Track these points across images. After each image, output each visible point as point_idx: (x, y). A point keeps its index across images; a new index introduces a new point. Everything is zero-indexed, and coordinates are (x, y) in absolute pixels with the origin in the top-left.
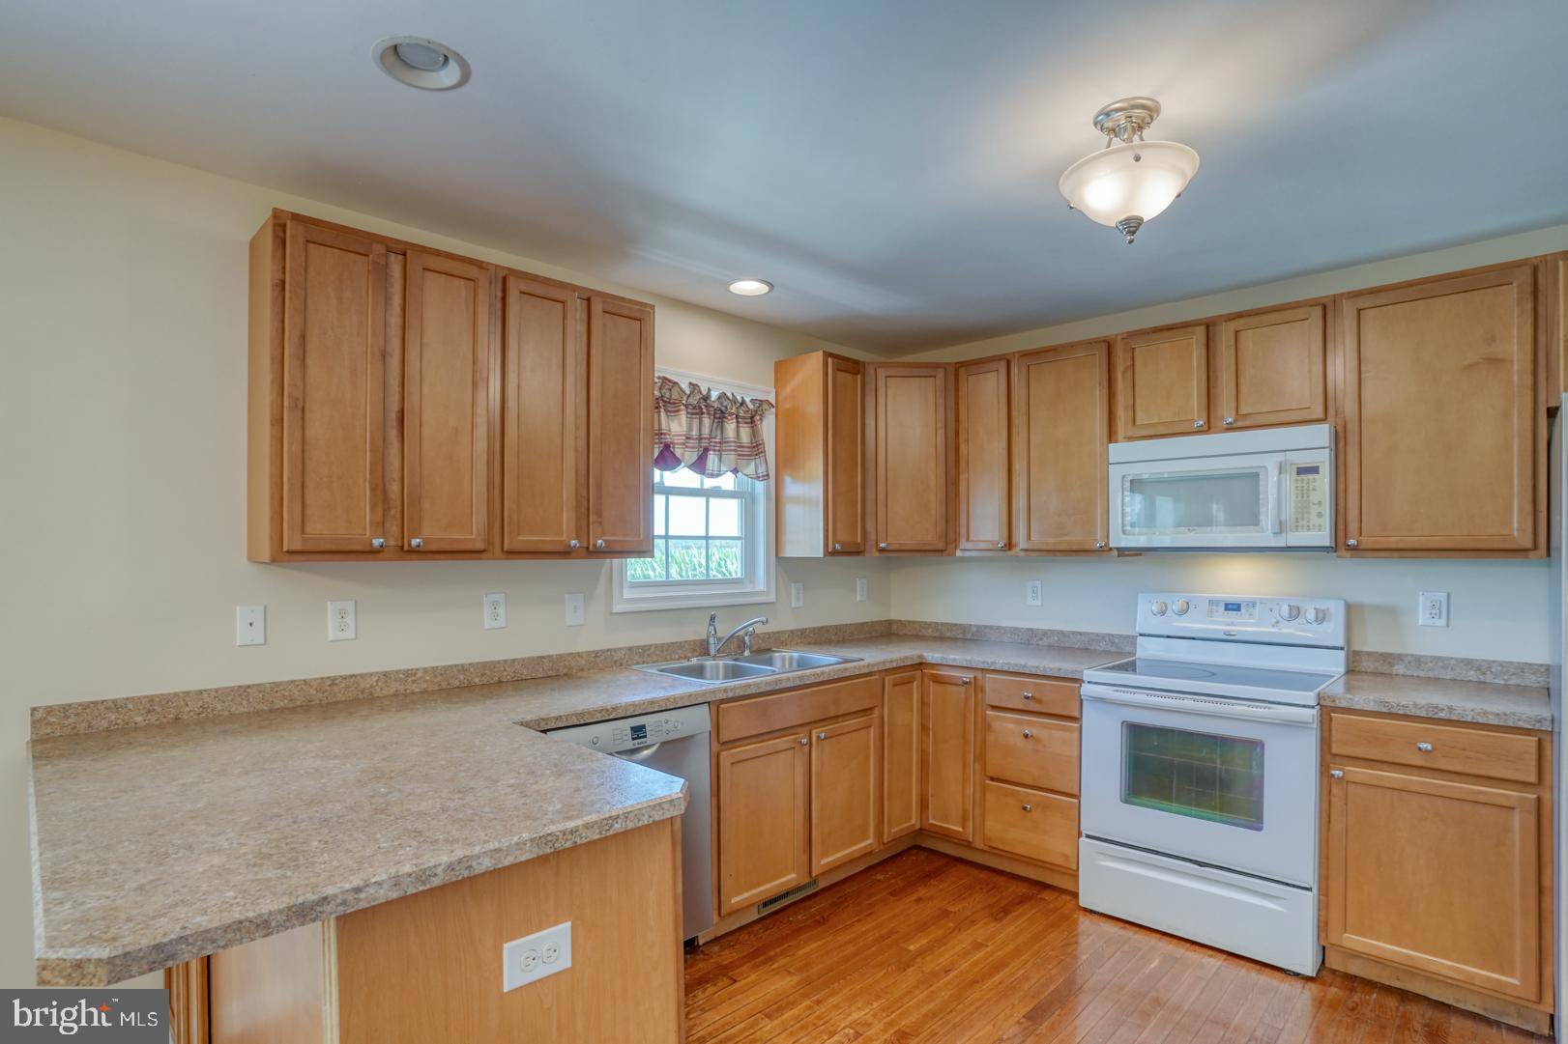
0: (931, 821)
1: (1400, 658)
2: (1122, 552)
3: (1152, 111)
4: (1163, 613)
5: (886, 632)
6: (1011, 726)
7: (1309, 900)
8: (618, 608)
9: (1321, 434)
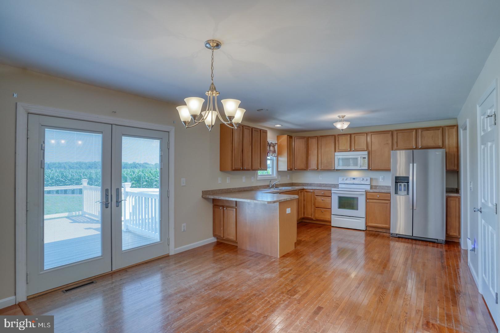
0: (305, 216)
1: (378, 186)
2: (337, 170)
3: (345, 116)
4: (343, 180)
5: (292, 185)
6: (319, 198)
7: (364, 220)
8: (258, 179)
9: (366, 153)
